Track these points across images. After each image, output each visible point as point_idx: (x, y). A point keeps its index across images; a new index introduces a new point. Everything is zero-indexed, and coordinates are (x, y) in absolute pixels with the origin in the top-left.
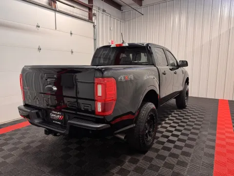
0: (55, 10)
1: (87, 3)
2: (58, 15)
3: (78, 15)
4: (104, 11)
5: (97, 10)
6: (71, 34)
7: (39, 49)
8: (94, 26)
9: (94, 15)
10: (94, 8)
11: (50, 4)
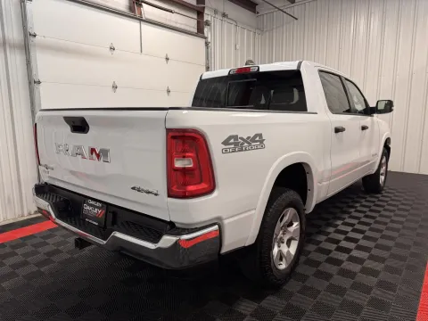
0: (140, 20)
1: (194, 3)
2: (145, 27)
3: (178, 26)
4: (224, 15)
5: (213, 14)
6: (167, 59)
7: (115, 87)
8: (207, 44)
9: (207, 24)
10: (206, 11)
11: (131, 9)
